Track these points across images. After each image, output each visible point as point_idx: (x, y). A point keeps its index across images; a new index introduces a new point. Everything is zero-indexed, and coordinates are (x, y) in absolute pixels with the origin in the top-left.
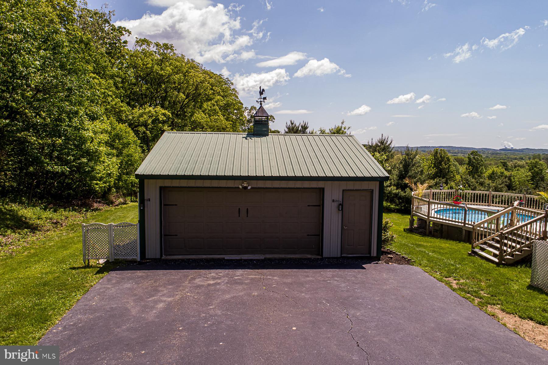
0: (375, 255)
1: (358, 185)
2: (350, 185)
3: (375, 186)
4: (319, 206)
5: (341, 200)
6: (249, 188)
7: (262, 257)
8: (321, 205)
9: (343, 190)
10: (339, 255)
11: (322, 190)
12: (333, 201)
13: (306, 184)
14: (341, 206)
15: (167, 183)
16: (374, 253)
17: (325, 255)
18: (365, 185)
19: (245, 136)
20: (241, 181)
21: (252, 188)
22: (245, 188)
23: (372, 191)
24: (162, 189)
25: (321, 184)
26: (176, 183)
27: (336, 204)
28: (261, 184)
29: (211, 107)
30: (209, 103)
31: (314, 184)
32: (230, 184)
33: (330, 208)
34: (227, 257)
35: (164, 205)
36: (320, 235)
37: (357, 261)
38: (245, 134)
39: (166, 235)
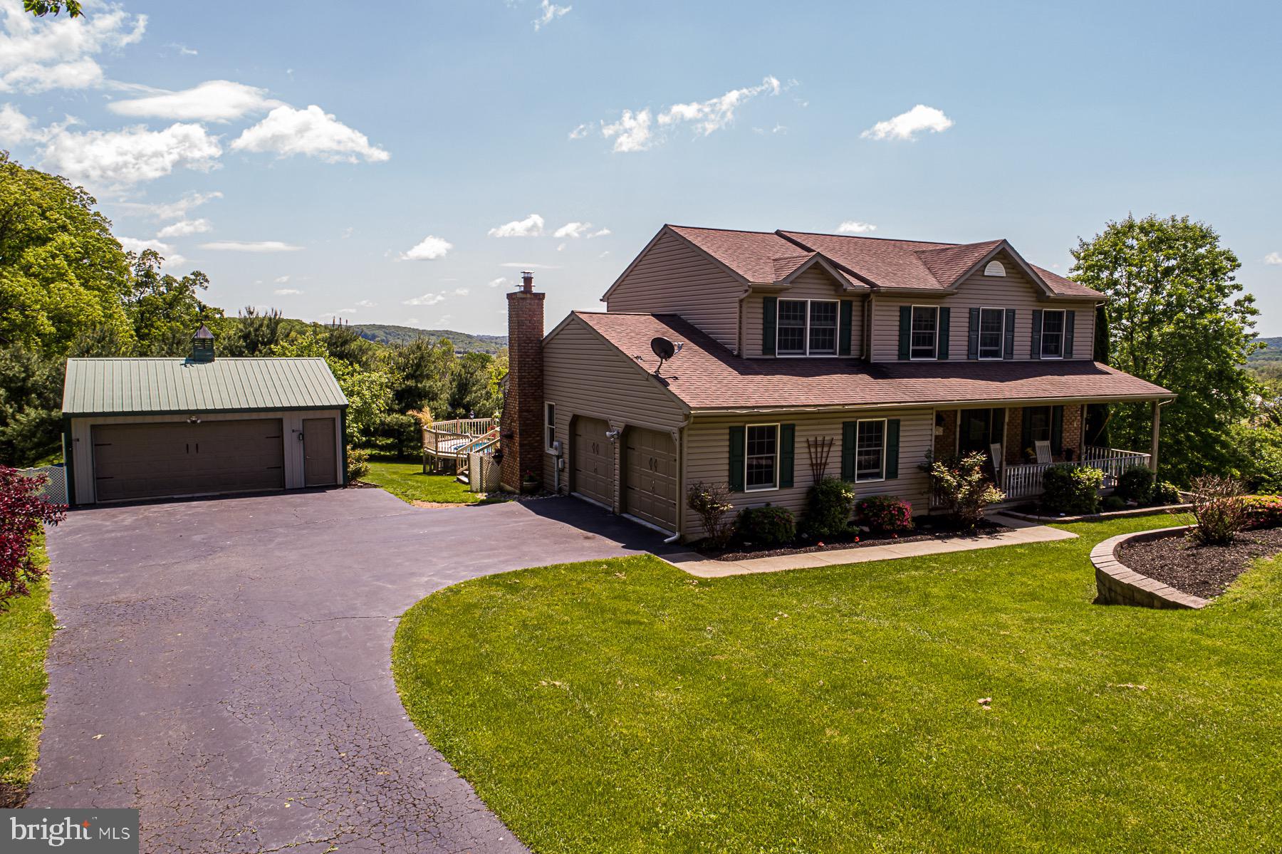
0: (341, 483)
1: (318, 415)
2: (311, 415)
3: (336, 414)
4: (278, 437)
5: (301, 429)
6: (199, 421)
7: (218, 493)
8: (280, 437)
9: (303, 420)
10: (303, 486)
11: (280, 421)
12: (293, 431)
13: (263, 416)
14: (302, 436)
15: (100, 421)
16: (340, 480)
17: (287, 487)
18: (326, 414)
19: (184, 362)
20: (188, 416)
21: (202, 422)
22: (194, 422)
23: (334, 419)
24: (93, 427)
25: (278, 415)
26: (111, 421)
27: (296, 434)
28: (211, 418)
31: (271, 415)
32: (176, 419)
33: (290, 440)
34: (175, 497)
35: (96, 445)
36: (281, 467)
37: (322, 489)
38: (183, 360)
39: (99, 478)
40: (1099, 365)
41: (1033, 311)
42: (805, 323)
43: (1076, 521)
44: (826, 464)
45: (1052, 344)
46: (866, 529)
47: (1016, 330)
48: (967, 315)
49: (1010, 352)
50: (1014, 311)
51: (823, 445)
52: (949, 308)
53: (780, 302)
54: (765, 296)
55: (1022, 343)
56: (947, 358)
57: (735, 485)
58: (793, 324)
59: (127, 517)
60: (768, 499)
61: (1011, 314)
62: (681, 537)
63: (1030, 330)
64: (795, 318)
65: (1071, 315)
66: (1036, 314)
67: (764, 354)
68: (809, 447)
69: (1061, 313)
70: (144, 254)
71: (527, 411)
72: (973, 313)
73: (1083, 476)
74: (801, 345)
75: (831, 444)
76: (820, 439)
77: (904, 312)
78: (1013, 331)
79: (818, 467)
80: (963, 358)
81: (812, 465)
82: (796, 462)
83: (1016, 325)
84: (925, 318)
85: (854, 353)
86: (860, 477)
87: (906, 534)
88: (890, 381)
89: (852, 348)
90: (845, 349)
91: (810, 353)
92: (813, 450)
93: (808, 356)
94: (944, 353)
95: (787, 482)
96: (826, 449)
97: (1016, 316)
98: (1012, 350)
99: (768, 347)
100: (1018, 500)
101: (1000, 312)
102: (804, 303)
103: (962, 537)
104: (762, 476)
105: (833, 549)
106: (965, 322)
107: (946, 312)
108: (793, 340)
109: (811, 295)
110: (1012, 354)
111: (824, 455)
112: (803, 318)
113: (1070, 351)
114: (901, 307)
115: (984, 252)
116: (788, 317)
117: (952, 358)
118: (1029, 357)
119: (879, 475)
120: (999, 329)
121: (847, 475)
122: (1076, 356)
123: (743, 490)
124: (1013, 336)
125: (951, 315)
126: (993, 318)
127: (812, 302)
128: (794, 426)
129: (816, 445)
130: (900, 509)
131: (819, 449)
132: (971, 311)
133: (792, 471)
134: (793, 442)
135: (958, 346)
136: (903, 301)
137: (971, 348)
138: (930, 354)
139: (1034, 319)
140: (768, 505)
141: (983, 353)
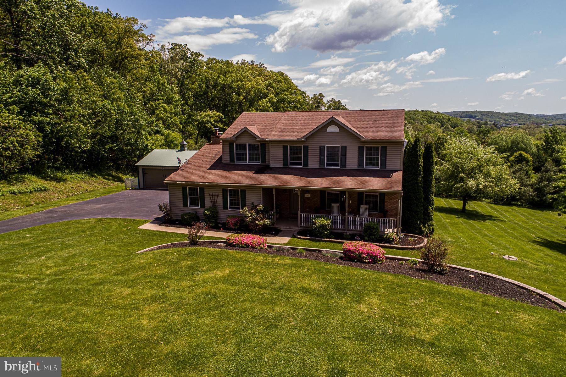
6: (164, 169)
15: (144, 167)
19: (177, 151)
20: (162, 167)
22: (162, 169)
24: (143, 169)
28: (167, 168)
32: (159, 168)
35: (143, 174)
39: (144, 182)
41: (359, 147)
42: (246, 152)
43: (306, 239)
44: (216, 202)
45: (372, 161)
46: (221, 226)
47: (347, 155)
48: (319, 149)
49: (344, 164)
50: (346, 147)
51: (215, 196)
52: (308, 146)
53: (236, 144)
54: (230, 143)
55: (352, 161)
56: (308, 166)
57: (185, 205)
58: (241, 152)
61: (344, 149)
63: (357, 155)
65: (384, 149)
66: (361, 149)
67: (230, 162)
68: (210, 196)
69: (379, 147)
72: (322, 149)
74: (246, 159)
75: (218, 196)
76: (214, 193)
77: (285, 148)
78: (346, 155)
79: (214, 203)
80: (317, 166)
81: (211, 202)
82: (205, 200)
83: (347, 153)
84: (296, 150)
85: (267, 163)
86: (230, 208)
88: (258, 175)
89: (266, 160)
90: (264, 161)
91: (249, 162)
92: (211, 197)
93: (248, 163)
94: (306, 163)
95: (203, 206)
96: (216, 197)
97: (347, 149)
98: (346, 164)
99: (232, 159)
100: (306, 227)
101: (338, 147)
104: (194, 203)
106: (318, 152)
107: (306, 148)
108: (242, 157)
109: (247, 143)
111: (216, 199)
112: (246, 149)
113: (384, 165)
114: (283, 146)
116: (240, 149)
117: (310, 166)
118: (357, 167)
119: (239, 209)
120: (338, 154)
121: (225, 207)
122: (388, 167)
123: (188, 207)
124: (346, 158)
125: (309, 148)
126: (333, 151)
127: (249, 145)
128: (204, 188)
129: (212, 196)
131: (214, 197)
132: (320, 147)
133: (204, 203)
134: (204, 194)
135: (314, 161)
136: (283, 144)
137: (322, 163)
138: (300, 164)
139: (359, 150)
140: (196, 212)
141: (328, 165)
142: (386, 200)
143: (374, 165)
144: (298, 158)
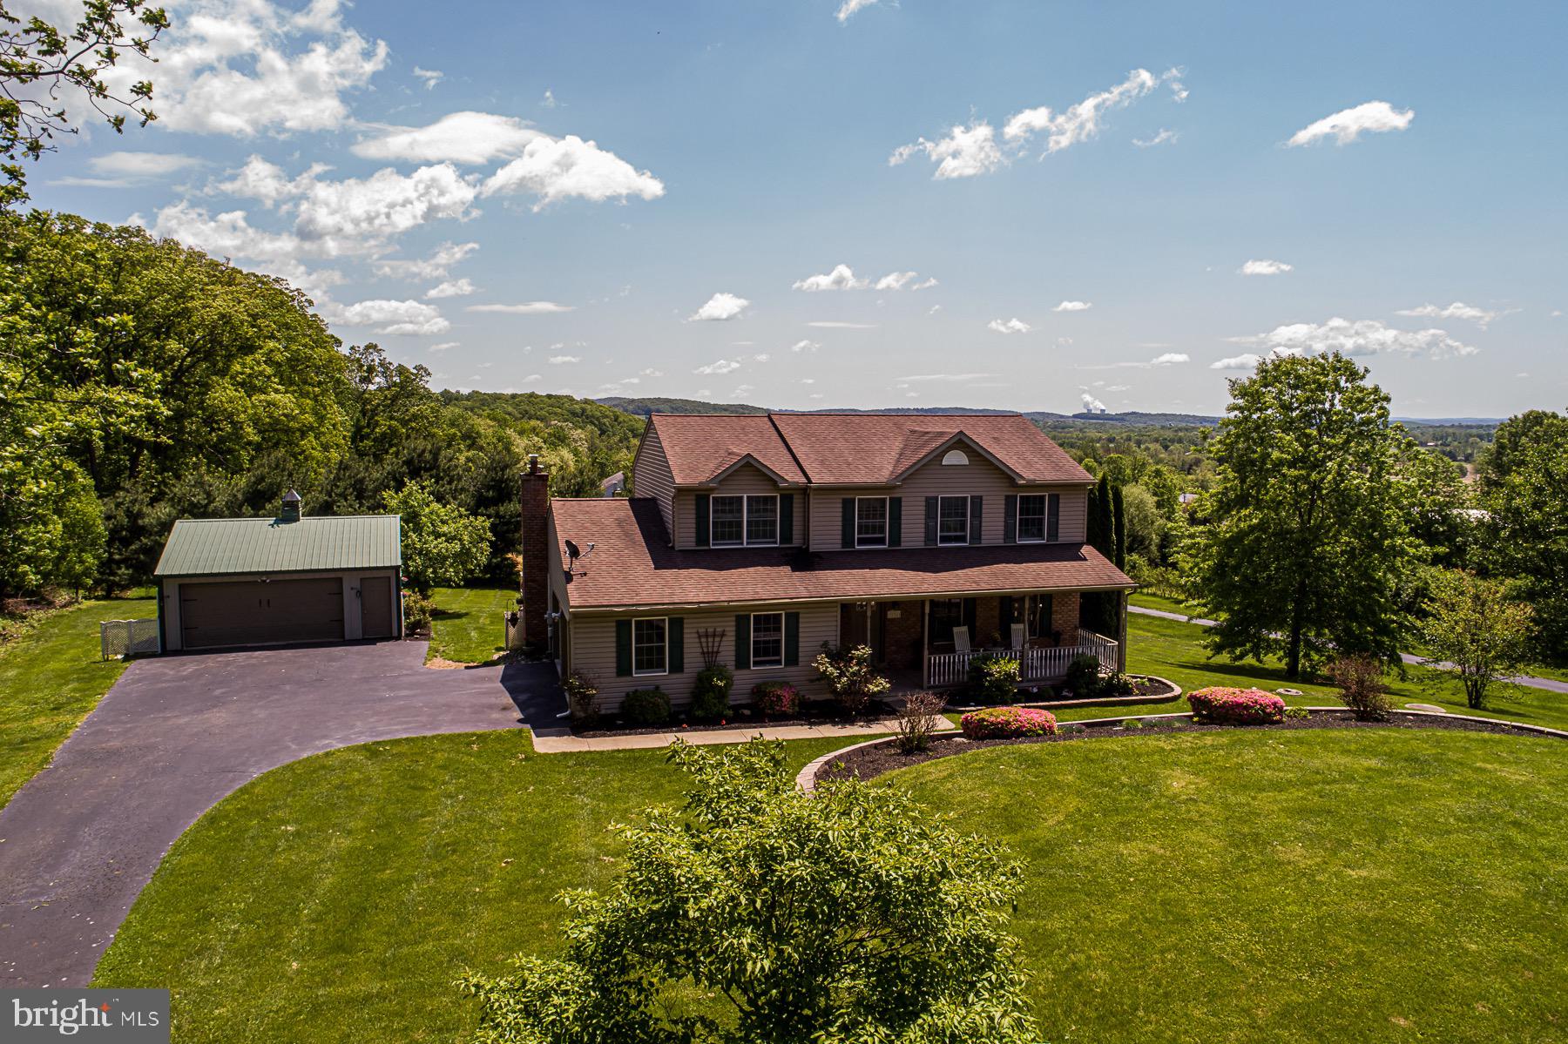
1: (375, 574)
2: (368, 574)
3: (392, 574)
4: (338, 594)
5: (359, 587)
6: (267, 581)
7: (285, 643)
8: (341, 593)
9: (361, 580)
10: (360, 639)
11: (340, 580)
12: (352, 589)
13: (325, 575)
14: (360, 594)
15: (187, 581)
16: (395, 633)
17: (347, 637)
18: (382, 574)
19: (272, 522)
20: (259, 576)
21: (270, 581)
22: (264, 582)
23: (389, 578)
24: (181, 586)
25: (339, 575)
26: (195, 581)
27: (354, 592)
28: (280, 577)
29: (252, 368)
30: (249, 359)
31: (332, 575)
32: (250, 579)
33: (349, 597)
34: (248, 645)
35: (183, 601)
36: (342, 621)
37: (372, 641)
38: (272, 520)
39: (185, 628)
40: (1086, 550)
41: (1008, 497)
42: (742, 517)
44: (718, 652)
45: (1031, 526)
46: (747, 712)
47: (984, 515)
48: (924, 504)
49: (977, 535)
50: (981, 498)
51: (714, 635)
52: (901, 498)
53: (714, 498)
54: (698, 496)
55: (993, 528)
56: (900, 545)
57: (623, 670)
58: (728, 517)
59: (190, 665)
60: (657, 683)
61: (978, 502)
62: (572, 713)
63: (1003, 515)
64: (731, 511)
65: (1055, 500)
66: (1010, 501)
67: (697, 545)
68: (700, 637)
69: (1043, 497)
70: (367, 348)
71: (533, 581)
72: (930, 503)
73: (995, 668)
74: (740, 537)
75: (723, 635)
76: (710, 630)
77: (848, 505)
78: (981, 517)
79: (710, 656)
80: (920, 544)
81: (703, 653)
82: (685, 650)
83: (983, 511)
84: (873, 509)
85: (797, 541)
86: (756, 664)
87: (781, 719)
88: (808, 574)
89: (794, 537)
90: (787, 536)
91: (748, 543)
92: (703, 640)
93: (745, 545)
94: (896, 538)
95: (677, 667)
96: (717, 639)
97: (983, 502)
98: (980, 535)
99: (702, 538)
101: (966, 498)
102: (742, 498)
103: (834, 724)
104: (650, 661)
105: (695, 730)
106: (920, 511)
107: (897, 503)
108: (730, 530)
109: (745, 494)
110: (980, 539)
111: (716, 644)
112: (741, 511)
113: (1054, 532)
114: (844, 499)
115: (938, 443)
116: (725, 512)
117: (904, 545)
118: (1002, 541)
119: (779, 662)
120: (964, 515)
121: (742, 663)
122: (1063, 538)
123: (631, 674)
124: (981, 522)
125: (903, 504)
126: (954, 507)
127: (748, 497)
128: (682, 619)
129: (707, 636)
130: (778, 696)
131: (710, 639)
132: (928, 499)
133: (682, 659)
134: (682, 633)
135: (913, 533)
136: (845, 495)
137: (930, 535)
138: (882, 541)
139: (1007, 504)
140: (657, 688)
141: (943, 539)
142: (1054, 609)
143: (1033, 536)
144: (874, 527)
